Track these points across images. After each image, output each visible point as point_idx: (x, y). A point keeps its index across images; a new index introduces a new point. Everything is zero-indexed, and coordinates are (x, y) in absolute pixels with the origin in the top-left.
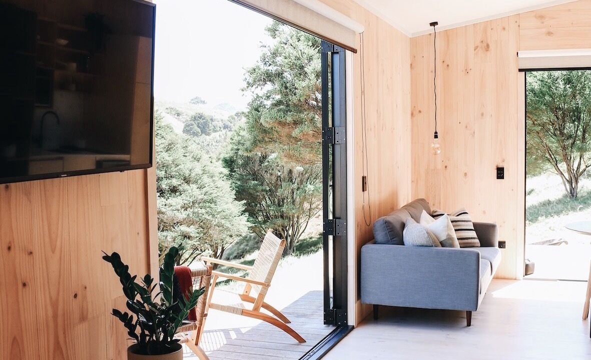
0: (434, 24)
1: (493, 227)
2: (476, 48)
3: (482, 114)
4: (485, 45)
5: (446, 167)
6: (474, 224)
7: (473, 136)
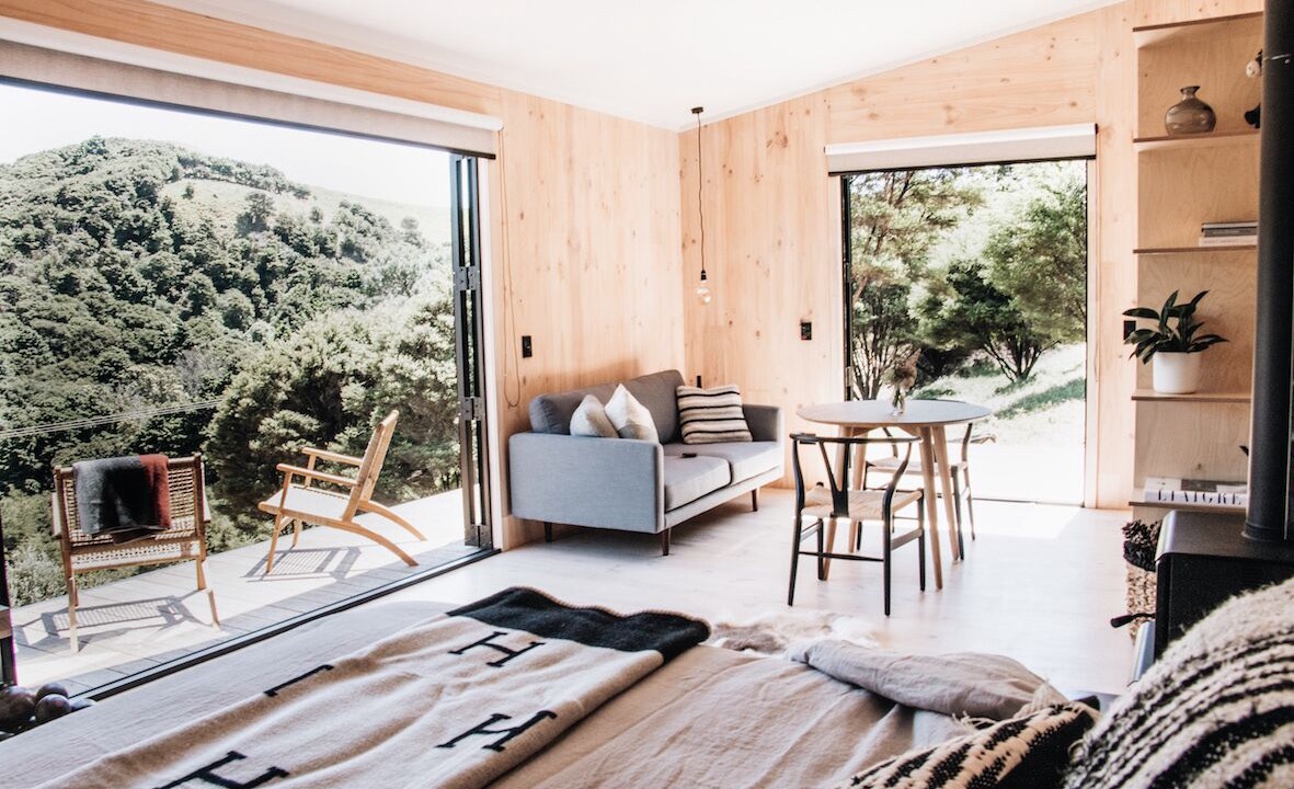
0: (697, 110)
1: (773, 411)
2: (769, 143)
3: (780, 243)
4: (782, 138)
5: (731, 323)
6: (745, 409)
7: (768, 276)
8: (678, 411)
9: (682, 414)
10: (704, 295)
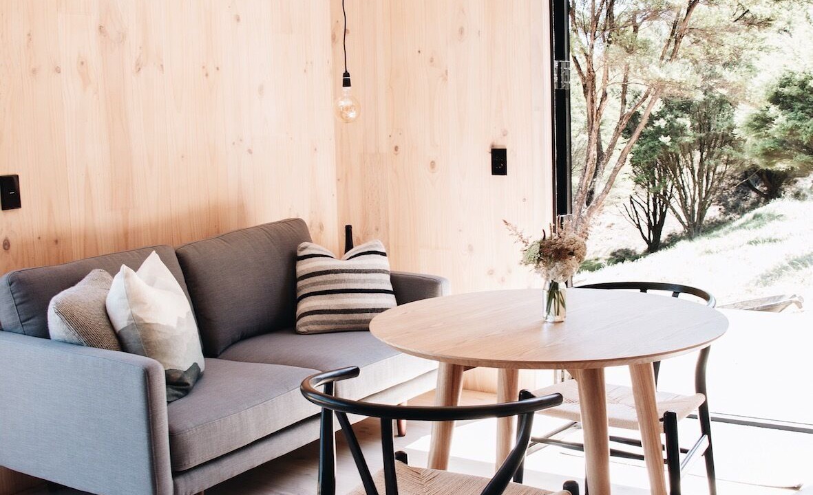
3: (462, 31)
5: (396, 148)
6: (394, 279)
7: (445, 79)
8: (292, 279)
9: (300, 284)
10: (347, 109)
